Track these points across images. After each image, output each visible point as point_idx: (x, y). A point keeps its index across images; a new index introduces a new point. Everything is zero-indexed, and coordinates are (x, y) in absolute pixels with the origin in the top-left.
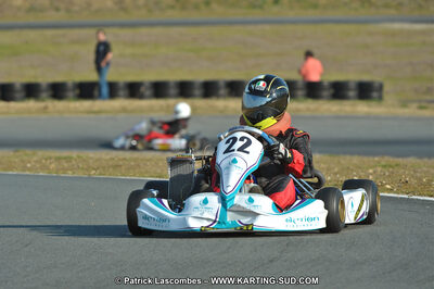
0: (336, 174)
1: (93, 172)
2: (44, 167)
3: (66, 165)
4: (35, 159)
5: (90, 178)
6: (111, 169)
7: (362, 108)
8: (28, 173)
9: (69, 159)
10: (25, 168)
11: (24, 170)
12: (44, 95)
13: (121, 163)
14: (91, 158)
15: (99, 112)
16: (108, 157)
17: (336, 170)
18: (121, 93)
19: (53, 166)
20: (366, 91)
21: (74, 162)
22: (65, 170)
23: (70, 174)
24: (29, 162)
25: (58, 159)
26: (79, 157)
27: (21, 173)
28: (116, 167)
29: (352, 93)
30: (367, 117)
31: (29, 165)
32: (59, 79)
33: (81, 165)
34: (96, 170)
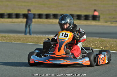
0: (85, 43)
3: (4, 38)
5: (12, 43)
6: (18, 40)
7: (93, 23)
9: (5, 37)
13: (21, 38)
14: (12, 37)
15: (14, 22)
16: (17, 36)
18: (21, 17)
20: (95, 18)
21: (7, 38)
23: (5, 41)
25: (2, 37)
26: (8, 36)
28: (20, 39)
29: (90, 18)
30: (95, 26)
33: (9, 39)
34: (13, 40)
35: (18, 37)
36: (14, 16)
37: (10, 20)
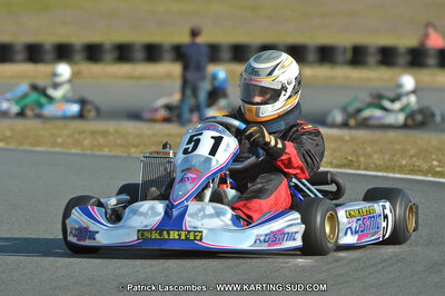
0: (412, 157)
1: (133, 150)
2: (77, 143)
3: (101, 141)
4: (66, 132)
5: (129, 157)
8: (58, 149)
9: (105, 134)
10: (55, 144)
11: (53, 146)
12: (78, 57)
15: (139, 78)
16: (149, 132)
17: (412, 152)
18: (167, 56)
19: (86, 142)
21: (111, 138)
22: (101, 147)
23: (106, 151)
24: (59, 136)
25: (93, 133)
26: (117, 131)
27: (51, 149)
29: (432, 61)
31: (59, 140)
32: (95, 38)
33: (119, 142)
34: (136, 147)
35: (154, 135)
36: (139, 54)
37: (125, 68)
